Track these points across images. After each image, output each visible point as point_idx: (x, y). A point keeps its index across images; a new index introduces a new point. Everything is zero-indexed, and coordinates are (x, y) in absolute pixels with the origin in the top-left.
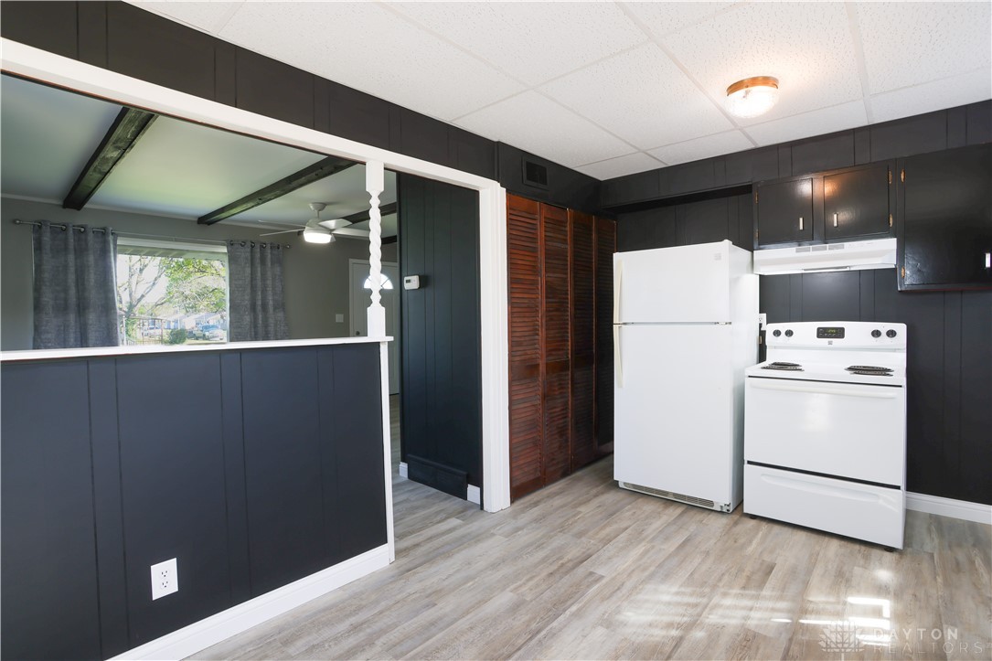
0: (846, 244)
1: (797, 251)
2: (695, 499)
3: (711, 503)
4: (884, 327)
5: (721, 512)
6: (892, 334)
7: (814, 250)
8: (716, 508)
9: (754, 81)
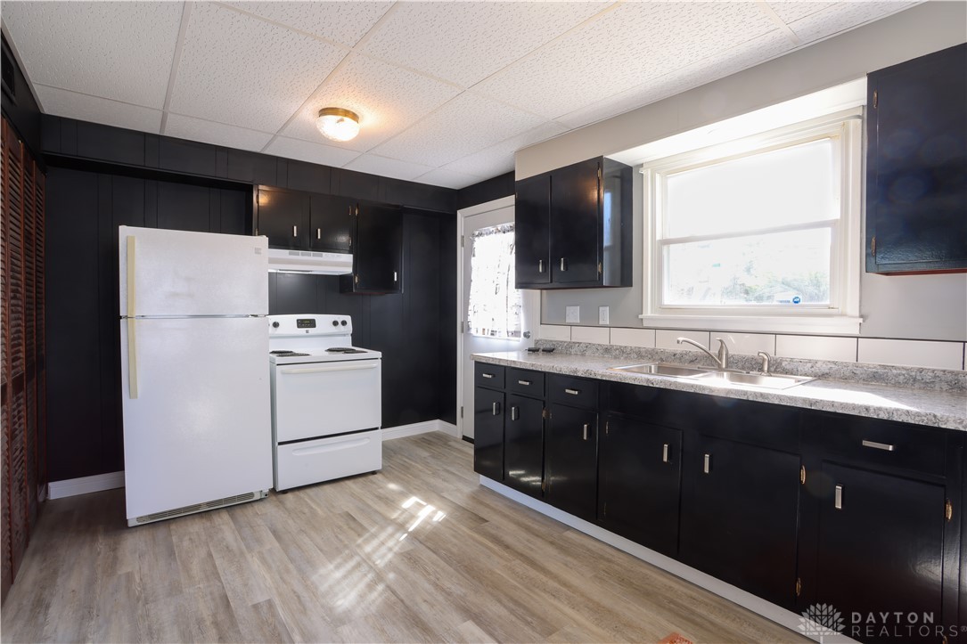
0: (324, 254)
1: (290, 254)
2: (233, 499)
3: (251, 495)
4: (339, 318)
5: (261, 500)
6: (344, 323)
7: (302, 255)
8: (257, 497)
9: (347, 113)
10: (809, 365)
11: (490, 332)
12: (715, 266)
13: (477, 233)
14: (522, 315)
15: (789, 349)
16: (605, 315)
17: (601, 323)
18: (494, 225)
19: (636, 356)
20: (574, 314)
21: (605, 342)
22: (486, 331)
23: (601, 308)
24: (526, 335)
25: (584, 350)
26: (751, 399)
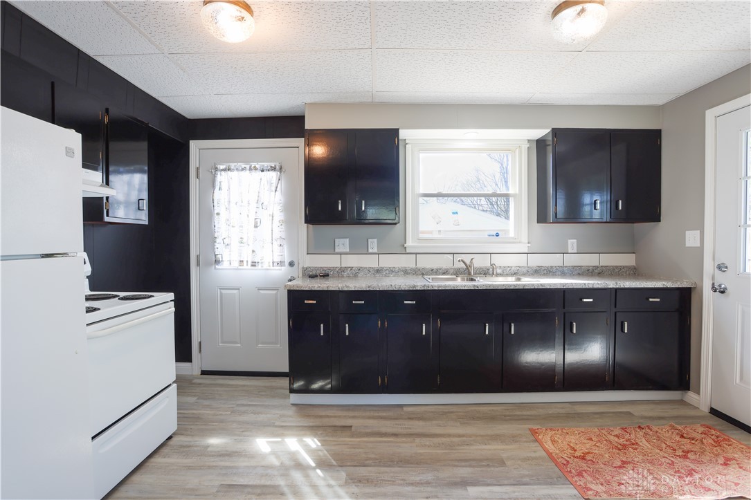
6: (84, 262)
10: (509, 269)
11: (250, 264)
12: (453, 213)
13: (222, 167)
14: (285, 247)
15: (500, 261)
16: (373, 245)
17: (370, 251)
18: (246, 162)
19: (402, 273)
20: (343, 244)
21: (375, 265)
22: (245, 263)
23: (370, 240)
24: (291, 264)
25: (356, 273)
26: (536, 287)
